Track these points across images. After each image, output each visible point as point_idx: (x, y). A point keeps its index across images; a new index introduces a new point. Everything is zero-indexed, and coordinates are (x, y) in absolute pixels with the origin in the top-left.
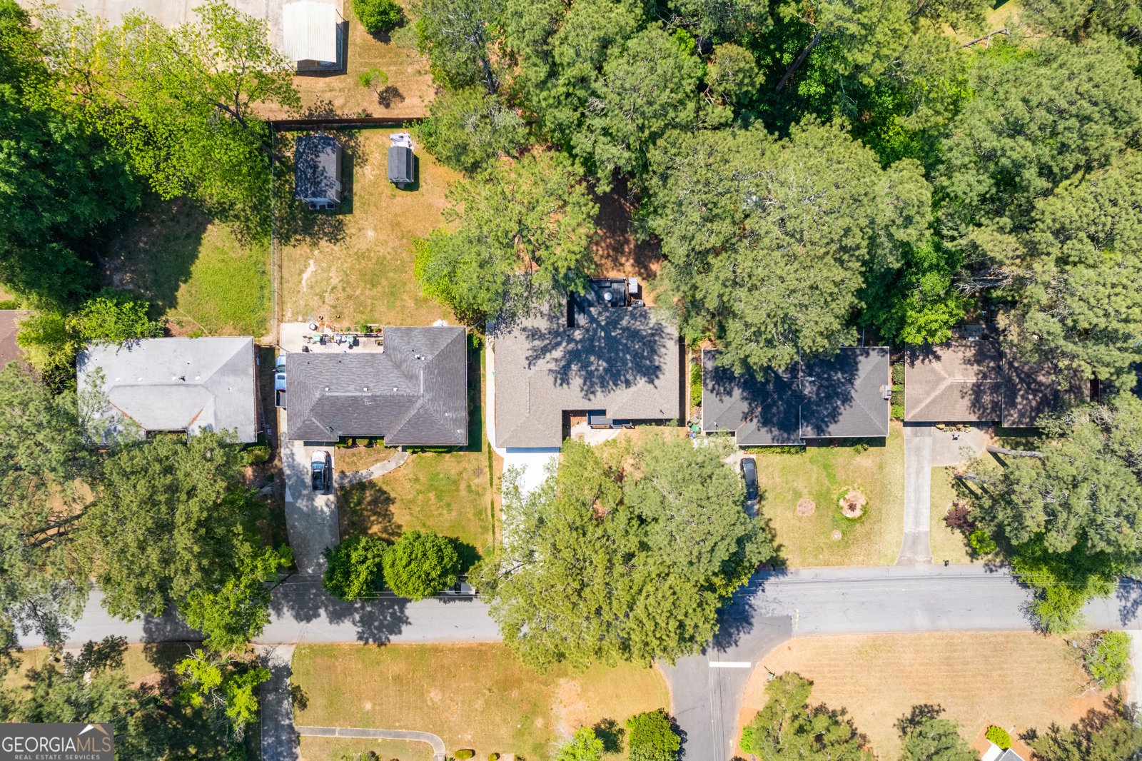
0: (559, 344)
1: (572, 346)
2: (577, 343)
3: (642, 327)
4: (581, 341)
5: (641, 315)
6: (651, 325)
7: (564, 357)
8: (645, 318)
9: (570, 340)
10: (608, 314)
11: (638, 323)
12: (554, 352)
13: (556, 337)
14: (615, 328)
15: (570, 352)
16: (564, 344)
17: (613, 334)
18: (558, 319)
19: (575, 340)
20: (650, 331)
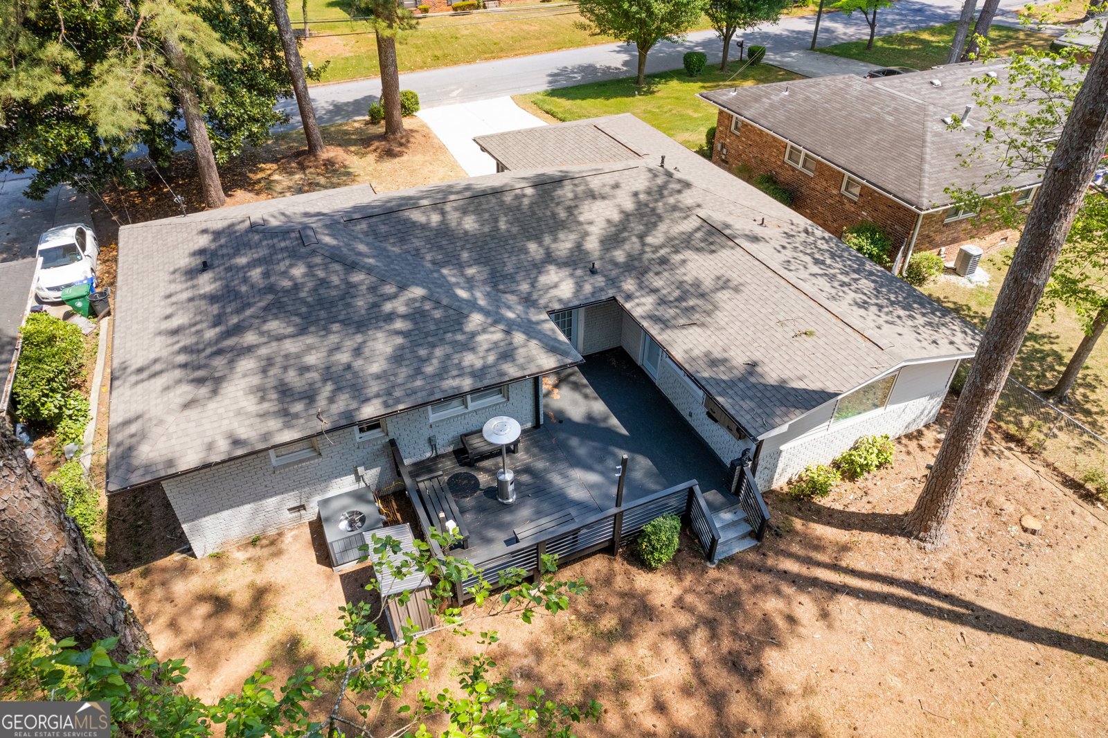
0: (612, 240)
1: (564, 244)
2: (549, 259)
3: (291, 346)
4: (538, 267)
5: (309, 396)
6: (247, 364)
7: (570, 210)
8: (285, 392)
9: (577, 261)
10: (470, 360)
11: (311, 359)
12: (616, 217)
13: (631, 257)
14: (416, 315)
15: (557, 226)
16: (592, 244)
17: (418, 292)
18: (662, 302)
19: (562, 264)
20: (250, 338)
